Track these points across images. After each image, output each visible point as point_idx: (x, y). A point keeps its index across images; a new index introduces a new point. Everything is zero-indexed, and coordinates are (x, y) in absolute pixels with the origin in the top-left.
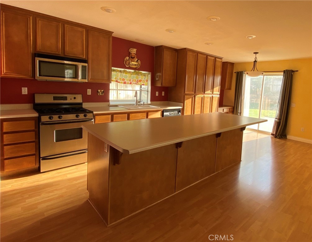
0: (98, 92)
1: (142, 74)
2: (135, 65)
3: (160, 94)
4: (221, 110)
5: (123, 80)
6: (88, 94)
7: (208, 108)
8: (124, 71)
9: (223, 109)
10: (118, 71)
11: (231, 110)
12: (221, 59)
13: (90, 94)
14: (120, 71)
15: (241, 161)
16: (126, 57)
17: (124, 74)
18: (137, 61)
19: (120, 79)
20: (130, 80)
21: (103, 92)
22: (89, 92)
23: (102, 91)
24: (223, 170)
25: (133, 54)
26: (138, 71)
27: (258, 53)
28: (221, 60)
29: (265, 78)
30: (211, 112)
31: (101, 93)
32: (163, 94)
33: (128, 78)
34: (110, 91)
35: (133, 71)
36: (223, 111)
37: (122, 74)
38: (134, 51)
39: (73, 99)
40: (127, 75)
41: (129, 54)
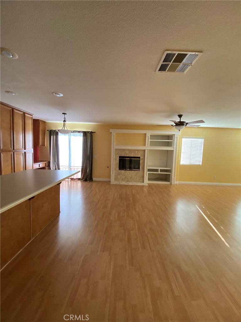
4: (37, 166)
9: (39, 165)
11: (47, 165)
12: (31, 115)
15: (60, 212)
24: (41, 231)
27: (66, 114)
28: (31, 117)
30: (25, 169)
36: (39, 167)
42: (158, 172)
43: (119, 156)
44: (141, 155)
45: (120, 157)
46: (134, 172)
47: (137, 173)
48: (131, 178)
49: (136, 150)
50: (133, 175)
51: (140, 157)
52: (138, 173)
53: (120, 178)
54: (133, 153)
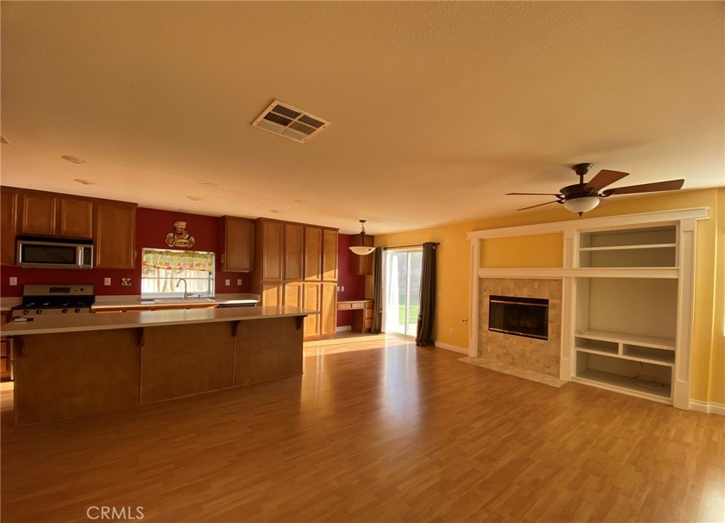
0: (122, 281)
1: (200, 256)
2: (185, 243)
3: (233, 282)
4: (346, 306)
5: (167, 264)
6: (106, 284)
7: (313, 301)
8: (167, 253)
9: (351, 304)
10: (157, 252)
11: (367, 305)
12: (337, 230)
13: (109, 284)
14: (161, 252)
16: (168, 233)
17: (168, 257)
18: (188, 238)
19: (161, 263)
20: (179, 264)
21: (130, 281)
22: (108, 281)
23: (129, 279)
25: (179, 230)
26: (192, 252)
28: (336, 232)
29: (410, 256)
31: (126, 282)
32: (239, 282)
33: (174, 262)
34: (142, 280)
35: (182, 251)
36: (351, 307)
37: (164, 256)
38: (182, 225)
39: (79, 290)
40: (174, 257)
41: (174, 230)
42: (617, 353)
43: (490, 296)
44: (551, 294)
45: (492, 297)
46: (531, 342)
47: (538, 345)
48: (522, 356)
49: (537, 280)
50: (527, 349)
51: (547, 300)
52: (542, 345)
53: (492, 351)
54: (526, 289)
